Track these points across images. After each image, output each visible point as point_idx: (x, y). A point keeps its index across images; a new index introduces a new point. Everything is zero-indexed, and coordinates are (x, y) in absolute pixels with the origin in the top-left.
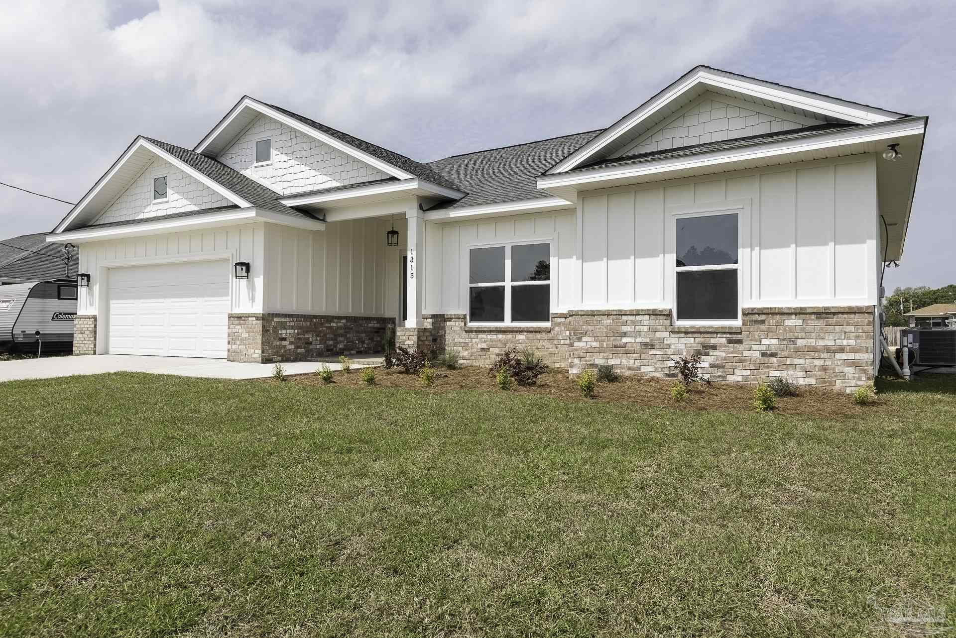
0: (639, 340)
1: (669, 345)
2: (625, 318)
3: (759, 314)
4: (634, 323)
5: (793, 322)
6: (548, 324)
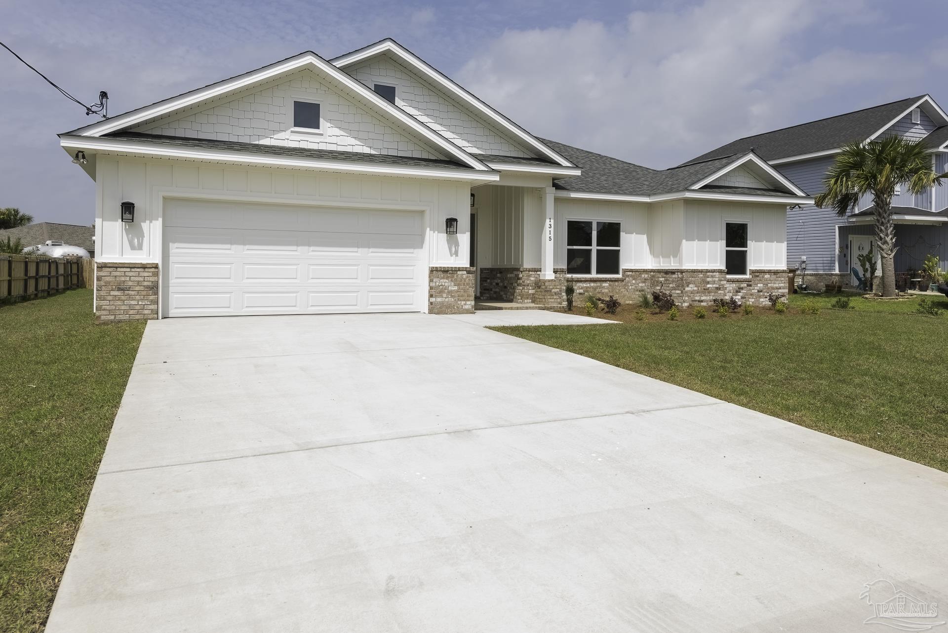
0: (714, 286)
1: (726, 288)
2: (708, 274)
3: (757, 272)
4: (712, 277)
6: (620, 276)
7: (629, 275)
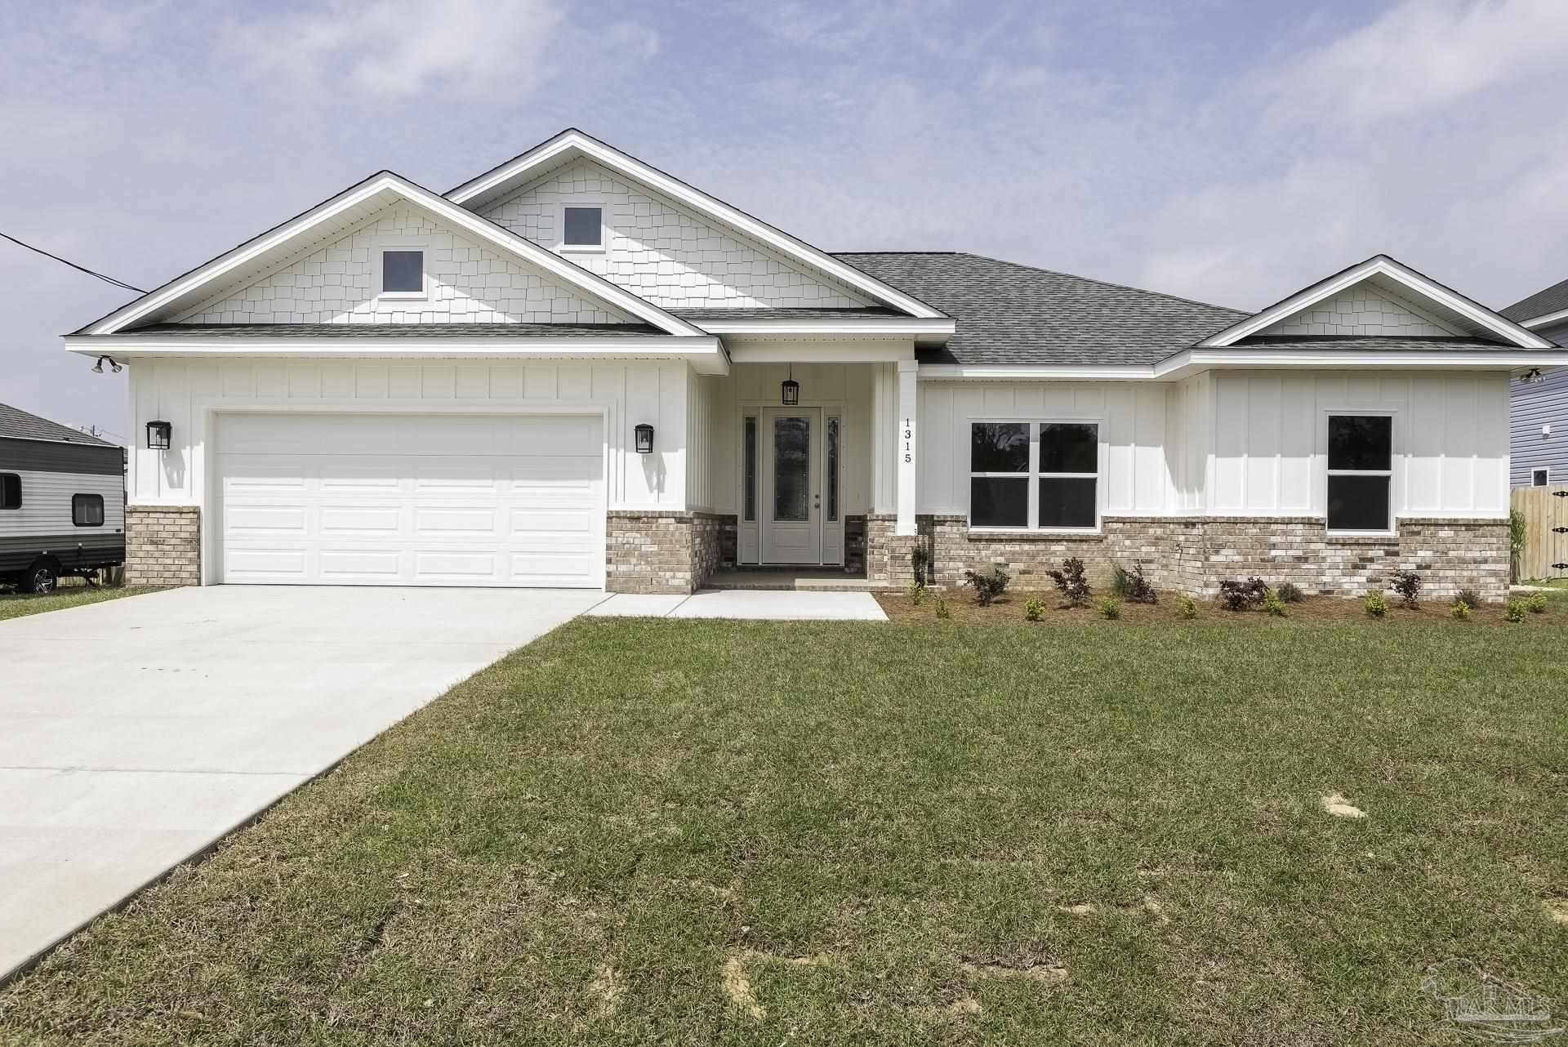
0: (1291, 553)
1: (1324, 558)
2: (1274, 527)
3: (1415, 525)
4: (1284, 533)
5: (1445, 533)
6: (1096, 531)
7: (1116, 530)
